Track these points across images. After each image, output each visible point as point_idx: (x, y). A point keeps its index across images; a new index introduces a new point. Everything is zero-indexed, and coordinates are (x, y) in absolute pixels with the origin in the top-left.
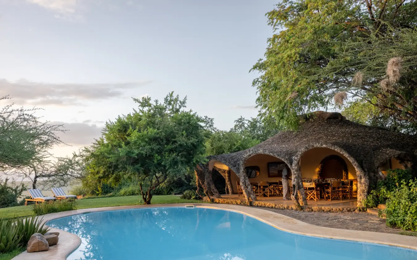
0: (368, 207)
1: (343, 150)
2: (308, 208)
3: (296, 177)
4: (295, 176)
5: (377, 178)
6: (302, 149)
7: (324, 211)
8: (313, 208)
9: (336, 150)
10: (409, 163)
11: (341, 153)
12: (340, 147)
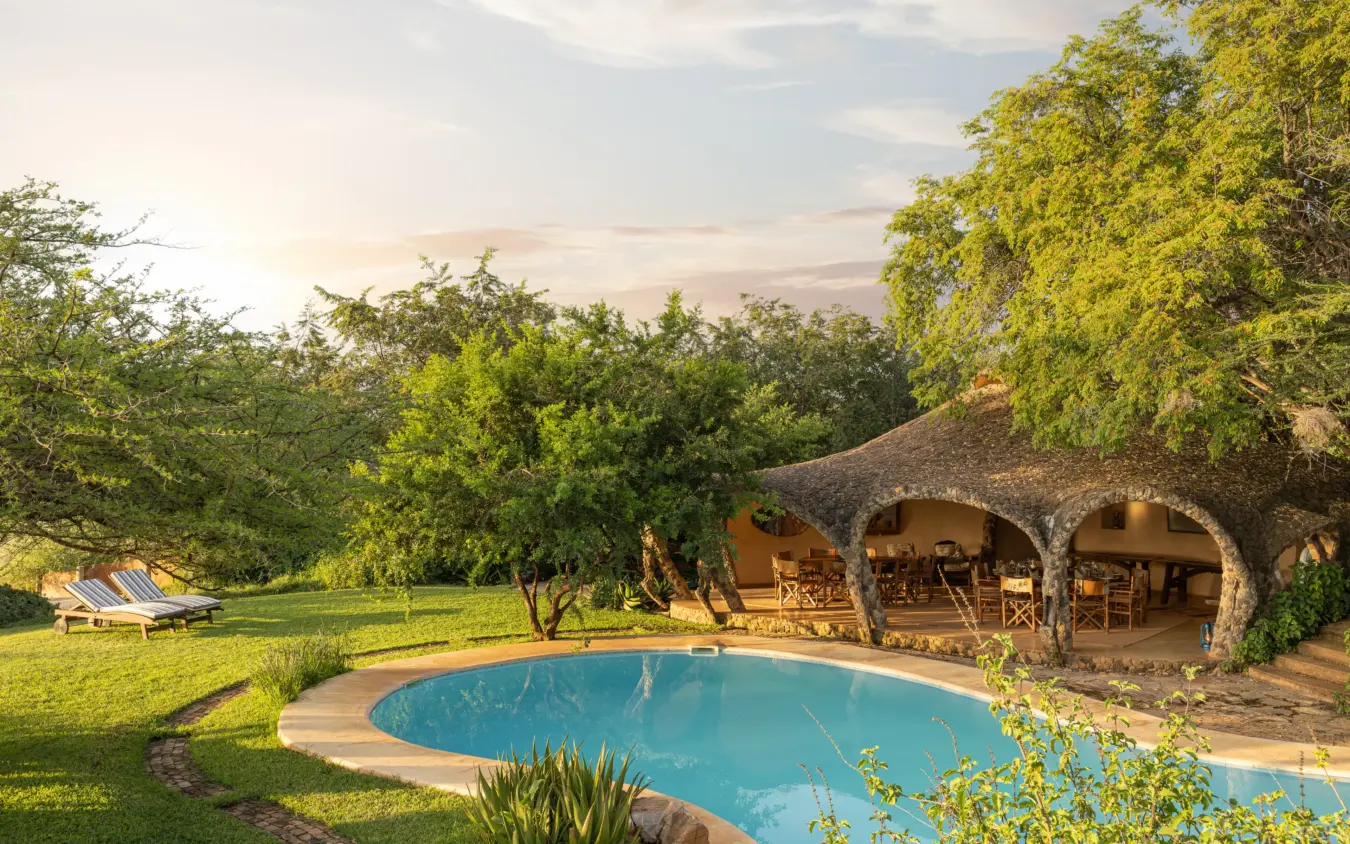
0: (1250, 661)
1: (1207, 515)
2: (1082, 660)
3: (1057, 577)
4: (1054, 572)
5: (1270, 586)
6: (1092, 503)
7: (1127, 669)
8: (1095, 660)
9: (1188, 513)
10: (1333, 543)
11: (1201, 521)
12: (1199, 506)
